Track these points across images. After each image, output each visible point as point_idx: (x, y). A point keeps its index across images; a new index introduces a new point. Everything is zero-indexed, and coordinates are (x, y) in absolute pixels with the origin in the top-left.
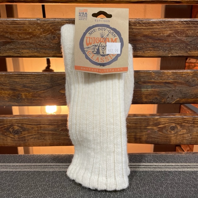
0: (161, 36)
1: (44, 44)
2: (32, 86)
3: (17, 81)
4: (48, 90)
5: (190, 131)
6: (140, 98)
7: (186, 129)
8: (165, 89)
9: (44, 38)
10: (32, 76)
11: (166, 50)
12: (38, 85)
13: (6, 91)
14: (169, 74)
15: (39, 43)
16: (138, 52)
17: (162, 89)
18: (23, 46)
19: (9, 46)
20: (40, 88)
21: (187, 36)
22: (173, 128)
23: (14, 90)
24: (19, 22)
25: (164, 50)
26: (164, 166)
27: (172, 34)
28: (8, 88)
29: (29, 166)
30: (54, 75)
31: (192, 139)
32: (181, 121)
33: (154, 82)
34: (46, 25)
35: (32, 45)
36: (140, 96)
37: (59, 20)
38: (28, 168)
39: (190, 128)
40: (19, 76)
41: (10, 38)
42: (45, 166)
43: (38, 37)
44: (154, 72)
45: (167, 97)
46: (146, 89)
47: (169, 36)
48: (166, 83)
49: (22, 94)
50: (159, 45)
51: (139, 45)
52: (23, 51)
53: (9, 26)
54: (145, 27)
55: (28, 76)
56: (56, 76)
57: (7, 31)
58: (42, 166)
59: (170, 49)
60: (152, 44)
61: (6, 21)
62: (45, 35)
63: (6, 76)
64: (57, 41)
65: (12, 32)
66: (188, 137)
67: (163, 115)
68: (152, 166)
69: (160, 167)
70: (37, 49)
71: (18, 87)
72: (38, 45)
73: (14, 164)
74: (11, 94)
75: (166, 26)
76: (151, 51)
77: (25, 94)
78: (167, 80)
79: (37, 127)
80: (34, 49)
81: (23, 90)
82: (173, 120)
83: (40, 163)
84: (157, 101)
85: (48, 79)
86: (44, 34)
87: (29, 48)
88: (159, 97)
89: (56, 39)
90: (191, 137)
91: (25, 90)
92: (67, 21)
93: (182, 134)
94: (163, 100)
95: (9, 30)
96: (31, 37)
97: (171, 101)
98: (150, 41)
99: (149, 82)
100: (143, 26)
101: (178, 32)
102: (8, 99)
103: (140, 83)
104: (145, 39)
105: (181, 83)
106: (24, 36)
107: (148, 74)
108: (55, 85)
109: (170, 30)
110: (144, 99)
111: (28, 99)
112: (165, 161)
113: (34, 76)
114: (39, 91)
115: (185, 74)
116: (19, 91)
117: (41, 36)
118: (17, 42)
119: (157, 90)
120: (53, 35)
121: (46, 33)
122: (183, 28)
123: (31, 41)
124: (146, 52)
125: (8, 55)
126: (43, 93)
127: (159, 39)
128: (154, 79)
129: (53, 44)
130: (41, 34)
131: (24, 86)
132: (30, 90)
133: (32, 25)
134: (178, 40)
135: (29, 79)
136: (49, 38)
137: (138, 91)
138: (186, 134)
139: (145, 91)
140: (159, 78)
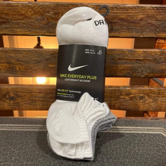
0: (135, 20)
1: (35, 24)
2: (25, 60)
3: (12, 55)
4: (38, 64)
5: (155, 100)
6: (115, 72)
7: (152, 99)
8: (137, 65)
9: (35, 19)
10: (25, 52)
11: (139, 32)
12: (30, 60)
13: (3, 64)
14: (140, 53)
15: (30, 24)
16: (115, 33)
17: (134, 65)
18: (17, 26)
19: (4, 26)
20: (31, 62)
21: (157, 20)
22: (141, 98)
23: (9, 63)
24: (14, 5)
25: (137, 32)
26: (133, 129)
27: (144, 18)
28: (5, 61)
29: (21, 127)
30: (43, 51)
31: (157, 107)
32: (149, 92)
33: (127, 59)
34: (36, 8)
35: (24, 25)
36: (115, 71)
37: (48, 3)
38: (21, 128)
39: (156, 98)
40: (13, 52)
41: (5, 19)
42: (35, 127)
43: (30, 18)
44: (127, 51)
45: (138, 72)
46: (120, 65)
47: (141, 19)
48: (137, 59)
49: (16, 67)
50: (133, 27)
51: (115, 27)
52: (16, 30)
53: (5, 8)
54: (121, 11)
55: (21, 52)
56: (45, 52)
57: (3, 13)
58: (32, 127)
59: (142, 31)
60: (127, 26)
61: (2, 4)
62: (35, 17)
63: (3, 51)
64: (46, 22)
65: (7, 14)
66: (153, 105)
67: (134, 87)
68: (124, 129)
69: (129, 130)
70: (29, 29)
71: (13, 61)
72: (30, 25)
73: (10, 125)
74: (7, 67)
75: (139, 10)
76: (125, 32)
77: (18, 67)
79: (29, 95)
80: (26, 28)
81: (17, 64)
82: (142, 91)
83: (31, 124)
84: (130, 75)
85: (38, 55)
86: (34, 15)
87: (22, 28)
88: (131, 72)
89: (45, 20)
90: (156, 105)
91: (19, 63)
92: (55, 4)
93: (149, 103)
94: (135, 74)
95: (5, 11)
96: (24, 18)
97: (141, 76)
98: (125, 23)
99: (123, 59)
100: (119, 10)
101: (150, 17)
102: (4, 71)
103: (116, 60)
104: (121, 22)
105: (150, 61)
106: (18, 17)
107: (123, 52)
108: (44, 60)
109: (143, 15)
110: (118, 73)
111: (21, 71)
112: (134, 125)
113: (26, 52)
114: (30, 65)
115: (153, 53)
116: (14, 64)
117: (32, 17)
118: (12, 22)
119: (130, 65)
120: (42, 17)
121: (36, 14)
122: (154, 13)
123: (24, 21)
124: (122, 33)
125: (4, 33)
126: (34, 66)
127: (133, 22)
128: (127, 56)
129: (42, 25)
130: (32, 15)
131: (18, 60)
132: (23, 63)
133: (24, 7)
134: (149, 23)
135: (22, 54)
136: (39, 19)
137: (114, 67)
138: (152, 102)
139: (120, 66)
140: (132, 56)
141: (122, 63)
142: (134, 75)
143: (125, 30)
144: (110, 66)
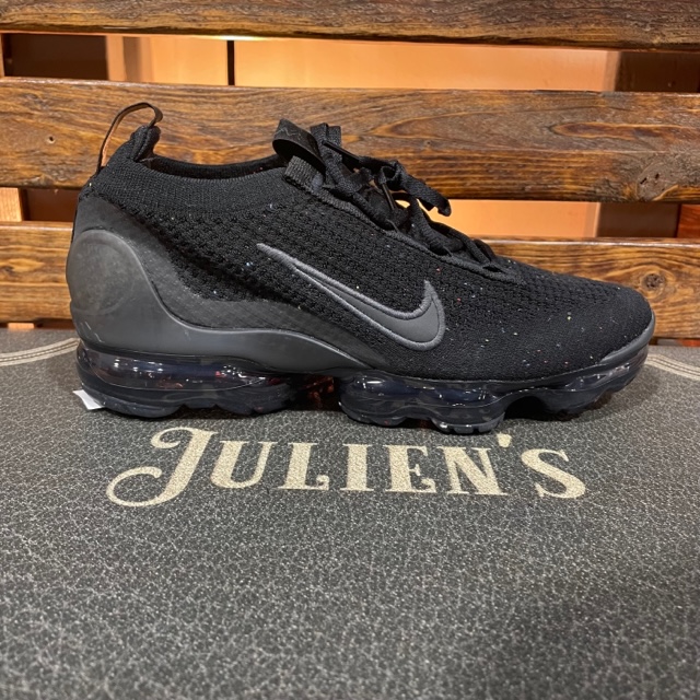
2: (227, 128)
6: (557, 178)
8: (638, 151)
11: (646, 22)
14: (648, 102)
16: (558, 25)
17: (626, 152)
25: (640, 24)
32: (680, 258)
33: (601, 129)
36: (558, 173)
44: (604, 96)
45: (640, 179)
46: (577, 151)
48: (638, 129)
51: (562, 5)
71: (186, 131)
76: (597, 24)
78: (643, 123)
82: (655, 254)
85: (276, 109)
88: (614, 179)
93: (679, 303)
94: (628, 189)
97: (652, 194)
99: (587, 128)
103: (559, 131)
105: (687, 136)
107: (586, 102)
110: (567, 183)
113: (234, 97)
114: (247, 146)
119: (610, 152)
124: (584, 28)
128: (603, 117)
132: (221, 141)
137: (553, 157)
139: (574, 156)
140: (619, 117)
141: (581, 142)
142: (627, 194)
143: (597, 17)
144: (540, 153)
